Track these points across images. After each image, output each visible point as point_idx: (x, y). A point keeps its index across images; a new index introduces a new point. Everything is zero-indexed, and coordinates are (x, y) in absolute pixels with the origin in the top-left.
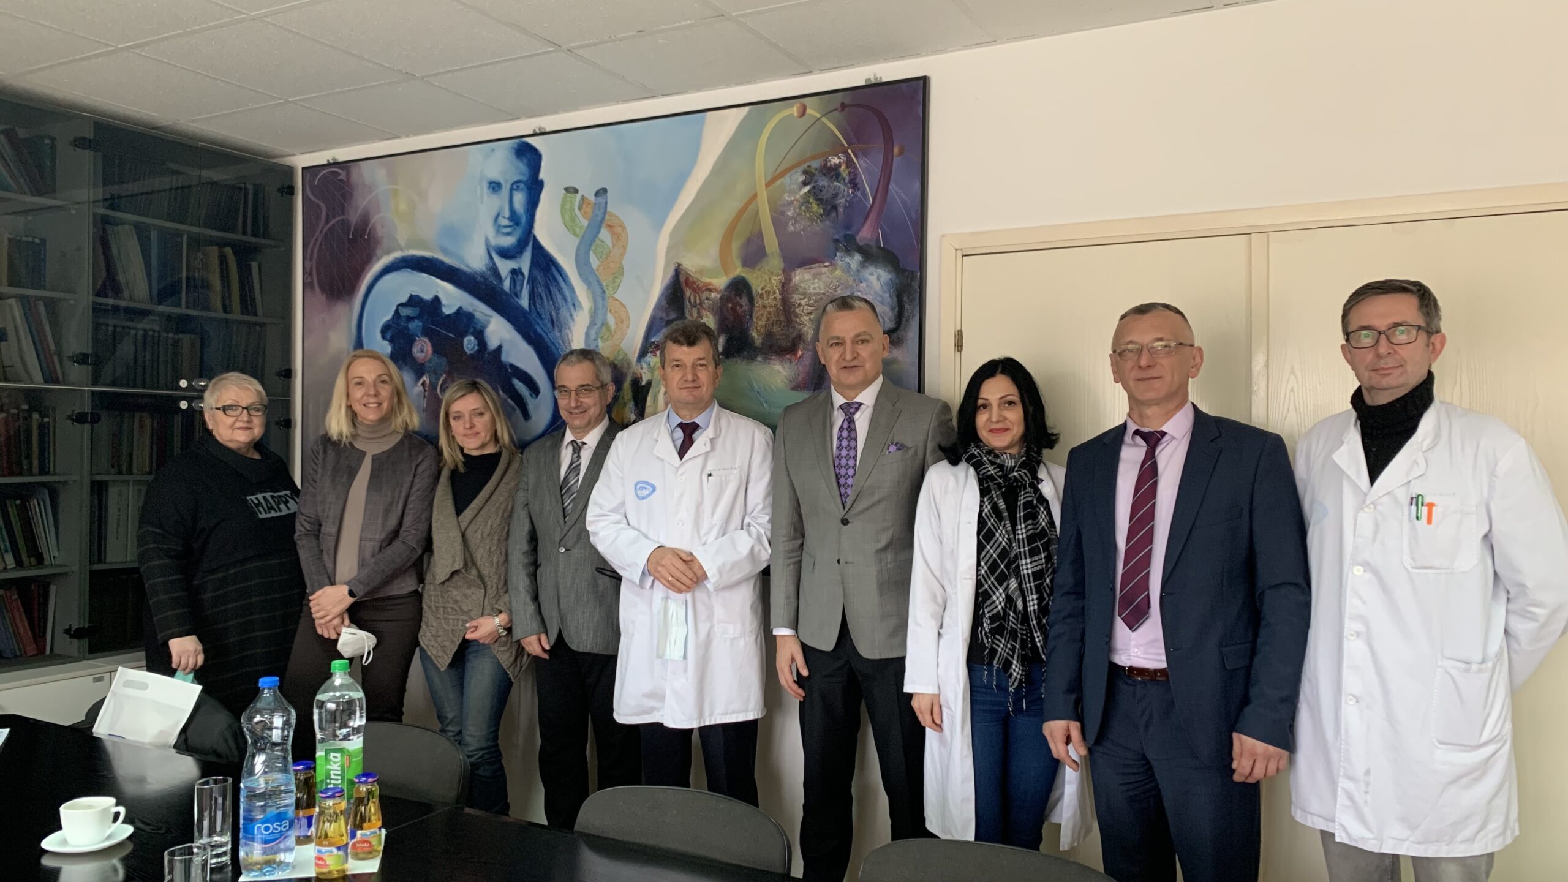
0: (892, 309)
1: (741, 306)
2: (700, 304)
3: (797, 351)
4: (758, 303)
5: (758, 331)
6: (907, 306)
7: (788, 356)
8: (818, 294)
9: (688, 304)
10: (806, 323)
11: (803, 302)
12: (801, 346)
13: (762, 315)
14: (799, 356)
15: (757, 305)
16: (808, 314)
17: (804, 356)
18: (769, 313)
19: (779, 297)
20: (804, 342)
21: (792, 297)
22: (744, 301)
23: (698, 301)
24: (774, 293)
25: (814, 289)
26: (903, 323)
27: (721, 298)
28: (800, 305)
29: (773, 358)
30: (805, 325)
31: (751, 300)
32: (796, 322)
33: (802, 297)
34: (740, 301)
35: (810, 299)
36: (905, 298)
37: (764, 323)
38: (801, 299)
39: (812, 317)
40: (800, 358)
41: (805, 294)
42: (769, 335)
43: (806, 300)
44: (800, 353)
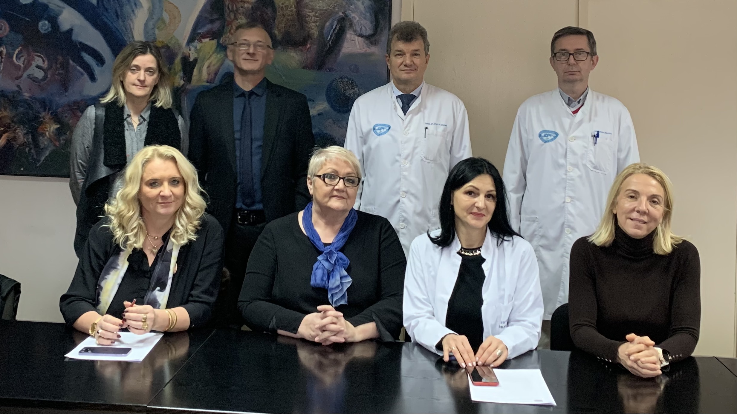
0: (371, 23)
1: (267, 14)
2: (237, 11)
3: (307, 45)
4: (279, 13)
5: (279, 30)
6: (381, 21)
7: (300, 47)
8: (322, 10)
9: (227, 9)
10: (313, 27)
11: (311, 14)
12: (309, 42)
13: (282, 20)
14: (308, 47)
15: (279, 14)
16: (315, 22)
17: (311, 48)
18: (287, 19)
19: (294, 10)
20: (311, 39)
21: (303, 11)
22: (269, 11)
23: (235, 8)
24: (291, 7)
25: (319, 6)
26: (379, 31)
27: (252, 7)
28: (309, 16)
29: (290, 48)
30: (313, 29)
31: (274, 10)
32: (307, 27)
33: (311, 11)
34: (266, 10)
35: (316, 13)
36: (380, 17)
37: (283, 25)
38: (310, 12)
39: (318, 24)
40: (308, 49)
41: (313, 10)
42: (287, 34)
43: (314, 13)
44: (309, 46)
